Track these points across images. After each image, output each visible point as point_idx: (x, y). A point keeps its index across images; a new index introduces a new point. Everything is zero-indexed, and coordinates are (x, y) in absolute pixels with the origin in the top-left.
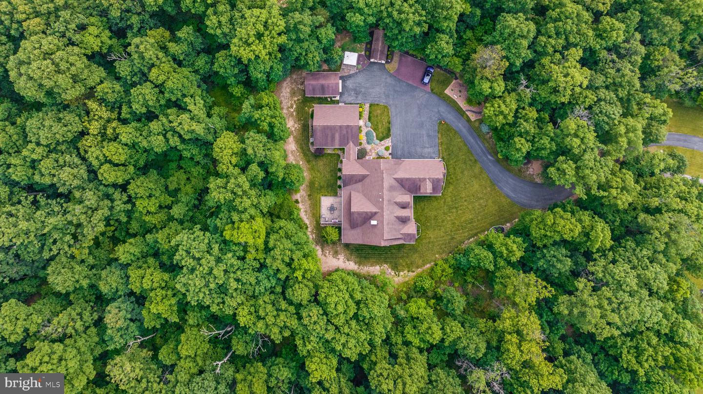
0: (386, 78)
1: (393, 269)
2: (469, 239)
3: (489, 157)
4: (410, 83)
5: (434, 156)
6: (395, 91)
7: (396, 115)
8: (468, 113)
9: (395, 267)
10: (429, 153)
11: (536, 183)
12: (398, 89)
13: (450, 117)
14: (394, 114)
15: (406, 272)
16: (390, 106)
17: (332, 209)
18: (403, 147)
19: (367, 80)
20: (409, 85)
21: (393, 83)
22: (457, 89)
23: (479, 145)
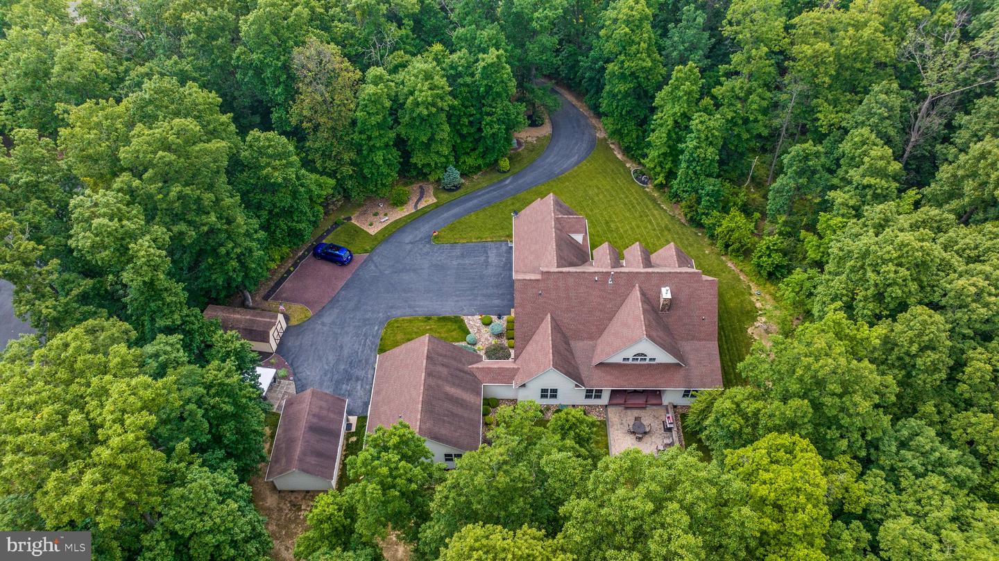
0: (323, 324)
1: (754, 319)
2: (665, 211)
3: (507, 182)
4: (341, 284)
5: (504, 248)
6: (357, 308)
7: (410, 307)
8: (420, 206)
9: (751, 314)
10: (499, 255)
11: (553, 135)
12: (352, 305)
13: (424, 229)
14: (409, 311)
15: (753, 299)
16: (388, 318)
17: (639, 432)
18: (484, 296)
19: (320, 358)
20: (346, 287)
21: (336, 311)
22: (371, 218)
23: (484, 194)
